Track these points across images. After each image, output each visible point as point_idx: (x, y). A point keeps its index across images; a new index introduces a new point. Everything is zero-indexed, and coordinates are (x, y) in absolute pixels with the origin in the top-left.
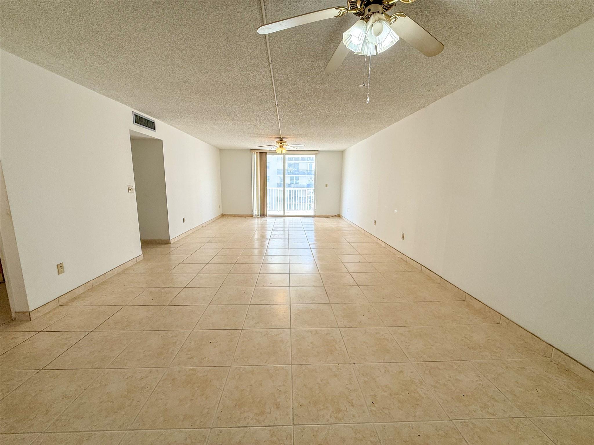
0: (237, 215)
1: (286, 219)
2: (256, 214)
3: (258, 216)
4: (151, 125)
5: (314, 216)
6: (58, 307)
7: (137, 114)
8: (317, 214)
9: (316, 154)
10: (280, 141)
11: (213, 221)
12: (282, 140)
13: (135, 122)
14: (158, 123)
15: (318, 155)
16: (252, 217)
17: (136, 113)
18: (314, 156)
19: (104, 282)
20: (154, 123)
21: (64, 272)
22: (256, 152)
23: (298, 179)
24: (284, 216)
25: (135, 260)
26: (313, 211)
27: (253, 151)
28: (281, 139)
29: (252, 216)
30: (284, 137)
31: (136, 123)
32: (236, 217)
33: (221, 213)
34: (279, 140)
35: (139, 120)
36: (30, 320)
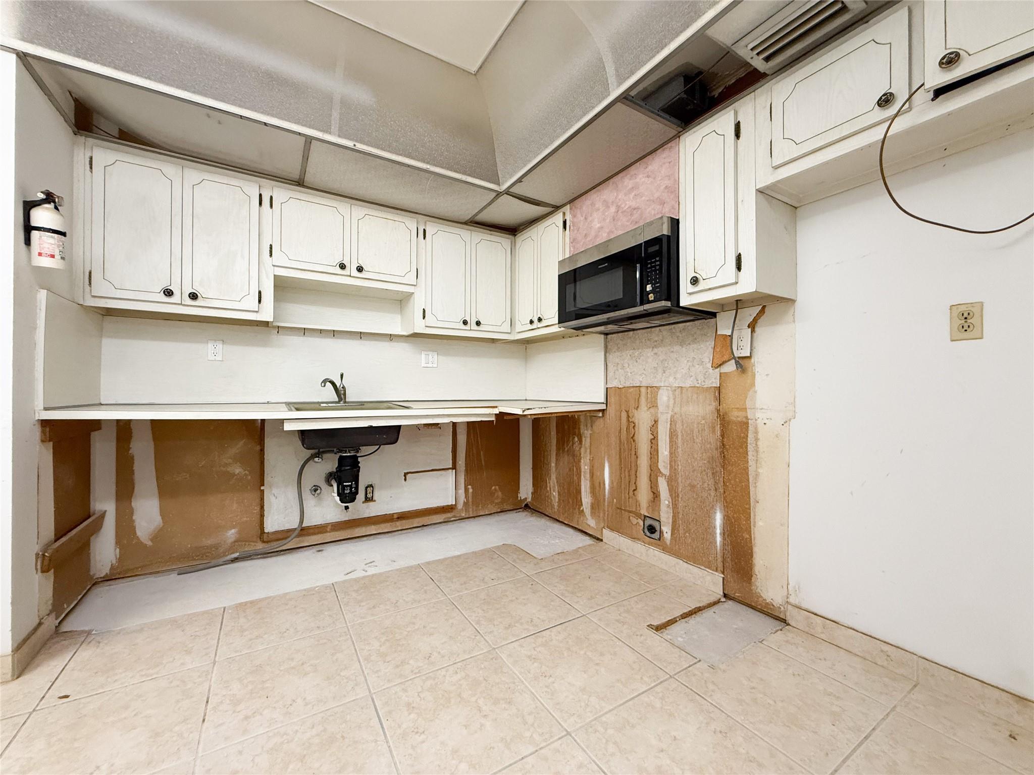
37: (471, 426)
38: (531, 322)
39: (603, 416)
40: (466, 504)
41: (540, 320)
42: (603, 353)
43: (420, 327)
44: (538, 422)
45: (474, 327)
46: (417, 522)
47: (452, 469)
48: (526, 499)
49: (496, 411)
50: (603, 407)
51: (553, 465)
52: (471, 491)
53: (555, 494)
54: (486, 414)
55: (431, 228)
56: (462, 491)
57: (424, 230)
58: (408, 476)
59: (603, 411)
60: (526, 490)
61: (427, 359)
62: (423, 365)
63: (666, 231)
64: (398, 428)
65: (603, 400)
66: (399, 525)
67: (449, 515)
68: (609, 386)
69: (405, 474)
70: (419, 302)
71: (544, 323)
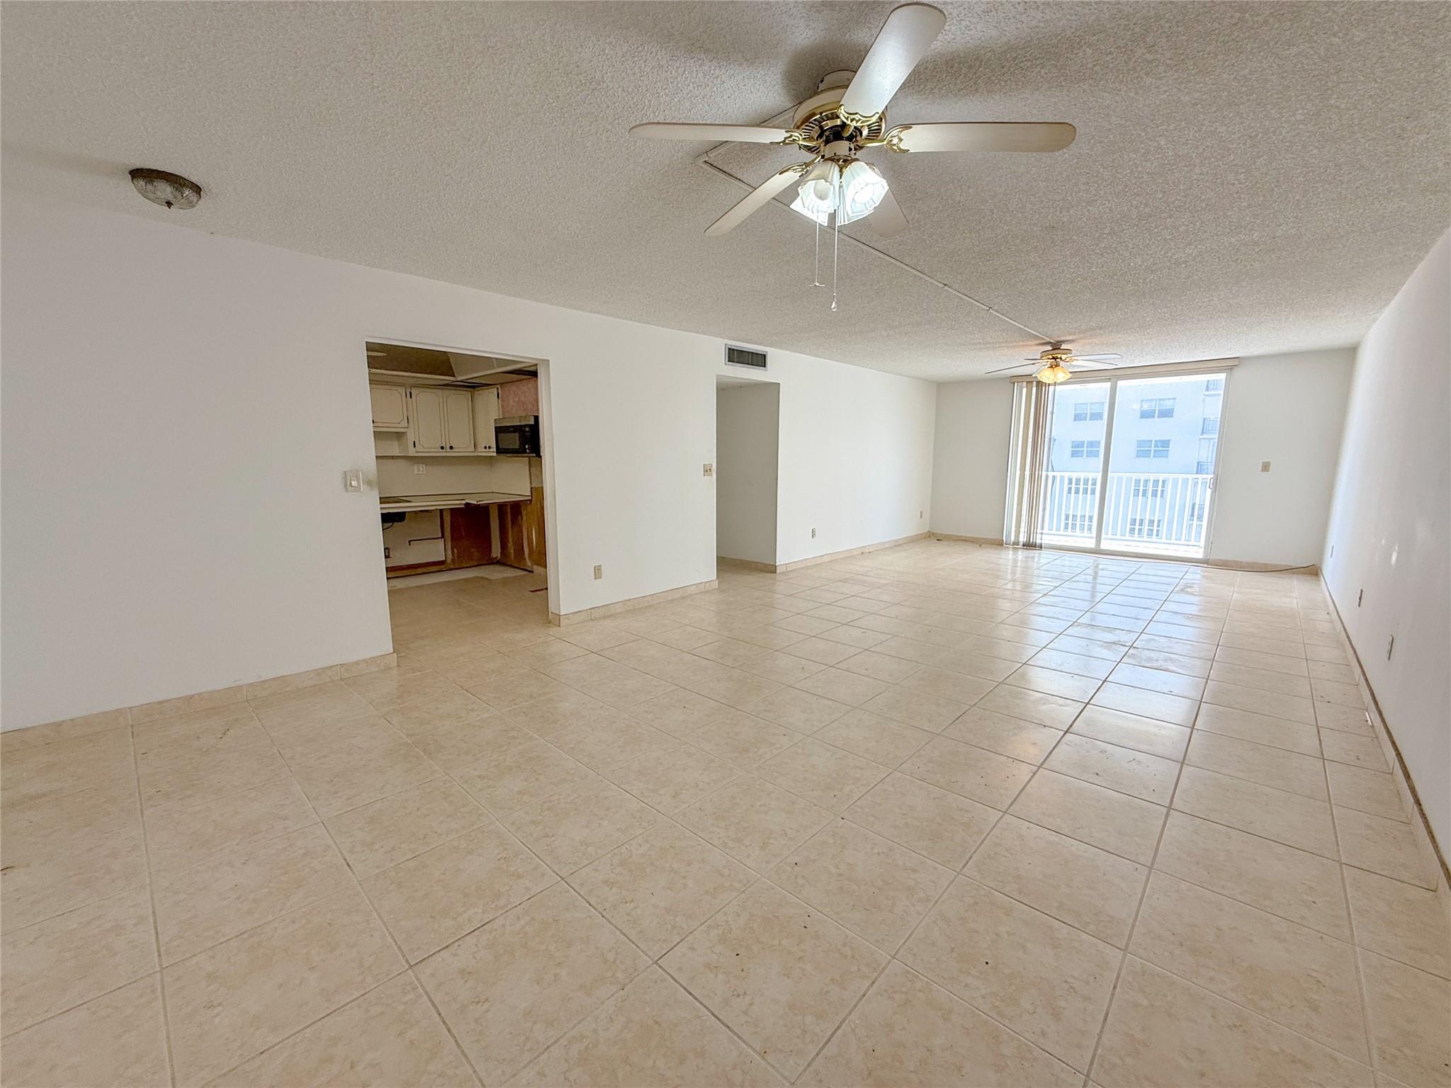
0: (963, 538)
1: (1104, 562)
2: (1013, 538)
3: (1018, 545)
4: (759, 360)
5: (1205, 562)
6: (588, 621)
7: (733, 348)
8: (1213, 557)
9: (1231, 368)
10: (1053, 350)
11: (897, 545)
12: (1059, 349)
13: (727, 360)
14: (772, 353)
15: (1237, 373)
16: (1002, 545)
17: (731, 346)
18: (1223, 376)
19: (650, 606)
20: (765, 355)
21: (601, 577)
22: (1027, 382)
23: (1168, 447)
24: (1097, 551)
25: (701, 586)
26: (1203, 549)
27: (1020, 379)
28: (1056, 346)
29: (999, 544)
30: (1062, 339)
31: (730, 363)
32: (958, 542)
33: (928, 529)
34: (1051, 349)
35: (736, 356)
36: (560, 626)
37: (454, 512)
38: (485, 448)
39: (531, 503)
40: (453, 560)
41: (490, 448)
42: (528, 468)
43: (412, 452)
44: (501, 507)
45: (449, 450)
46: (420, 570)
47: (442, 538)
48: (497, 557)
49: (464, 502)
50: (530, 498)
51: (510, 532)
52: (456, 552)
53: (512, 551)
54: (458, 503)
55: (414, 392)
56: (449, 552)
57: (410, 393)
58: (411, 543)
59: (530, 500)
60: (496, 552)
61: (419, 469)
62: (416, 472)
63: (532, 422)
64: (404, 513)
65: (529, 494)
66: (408, 572)
67: (442, 567)
68: (533, 486)
69: (410, 542)
70: (411, 437)
71: (490, 450)
